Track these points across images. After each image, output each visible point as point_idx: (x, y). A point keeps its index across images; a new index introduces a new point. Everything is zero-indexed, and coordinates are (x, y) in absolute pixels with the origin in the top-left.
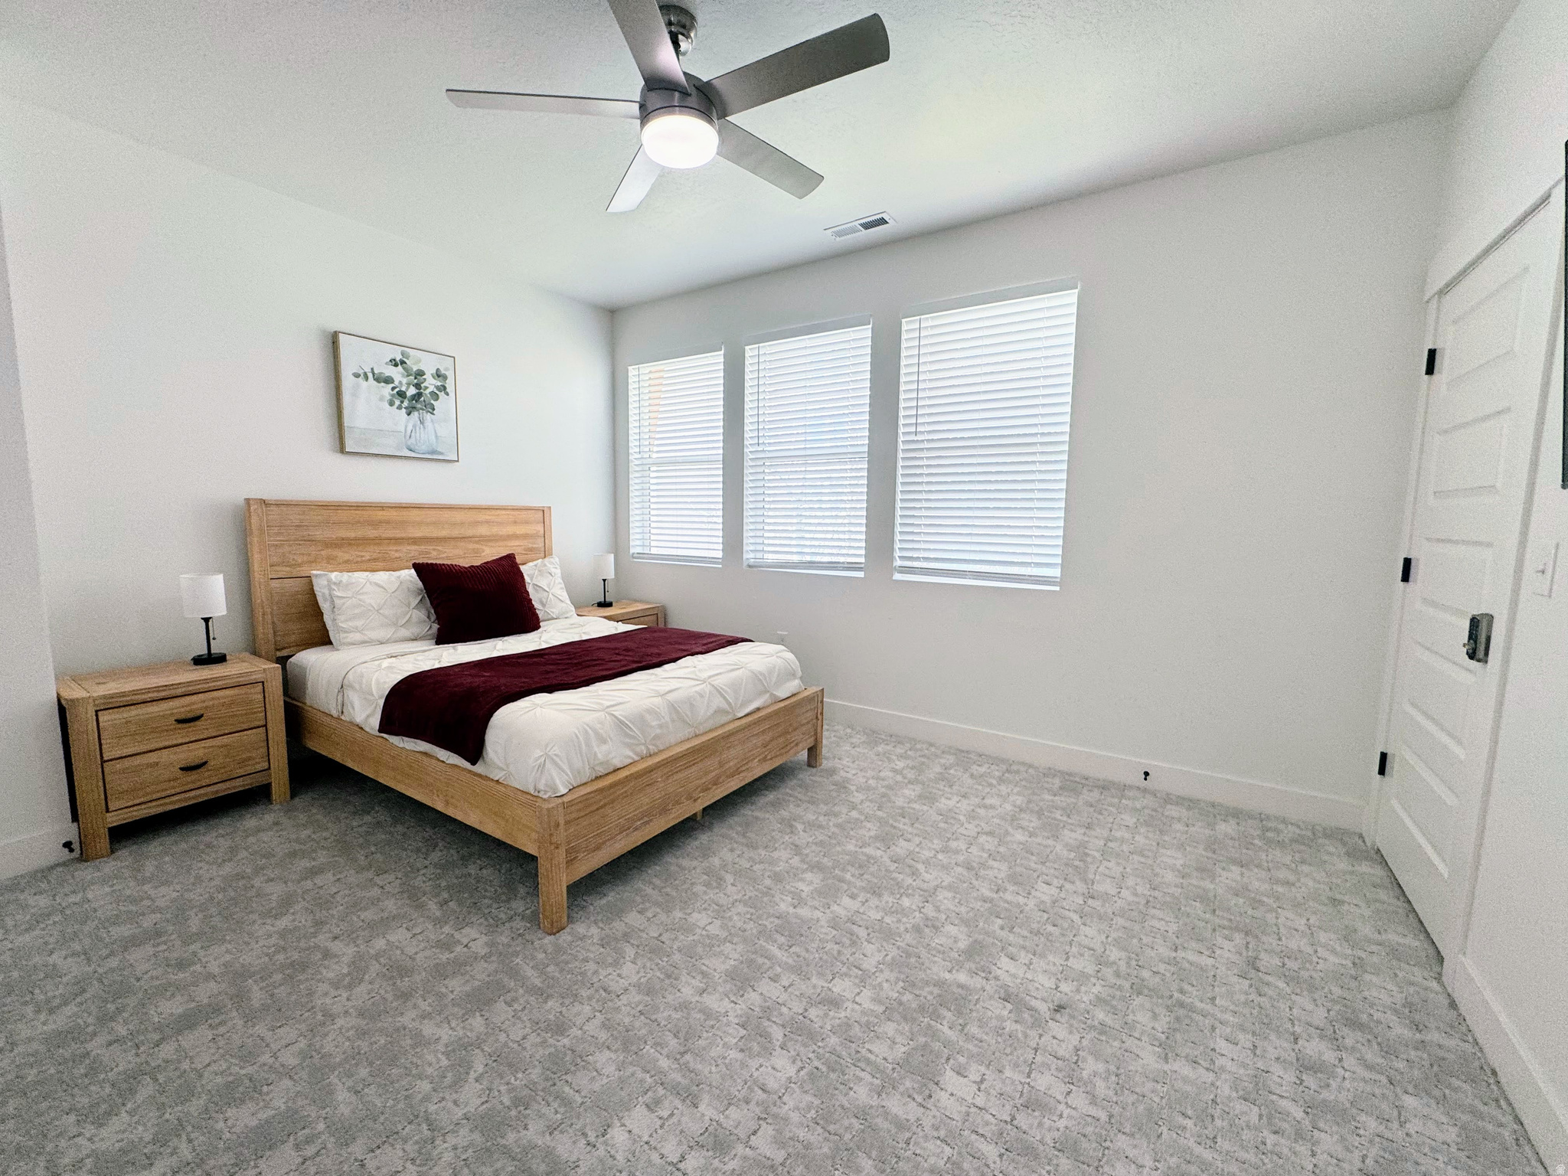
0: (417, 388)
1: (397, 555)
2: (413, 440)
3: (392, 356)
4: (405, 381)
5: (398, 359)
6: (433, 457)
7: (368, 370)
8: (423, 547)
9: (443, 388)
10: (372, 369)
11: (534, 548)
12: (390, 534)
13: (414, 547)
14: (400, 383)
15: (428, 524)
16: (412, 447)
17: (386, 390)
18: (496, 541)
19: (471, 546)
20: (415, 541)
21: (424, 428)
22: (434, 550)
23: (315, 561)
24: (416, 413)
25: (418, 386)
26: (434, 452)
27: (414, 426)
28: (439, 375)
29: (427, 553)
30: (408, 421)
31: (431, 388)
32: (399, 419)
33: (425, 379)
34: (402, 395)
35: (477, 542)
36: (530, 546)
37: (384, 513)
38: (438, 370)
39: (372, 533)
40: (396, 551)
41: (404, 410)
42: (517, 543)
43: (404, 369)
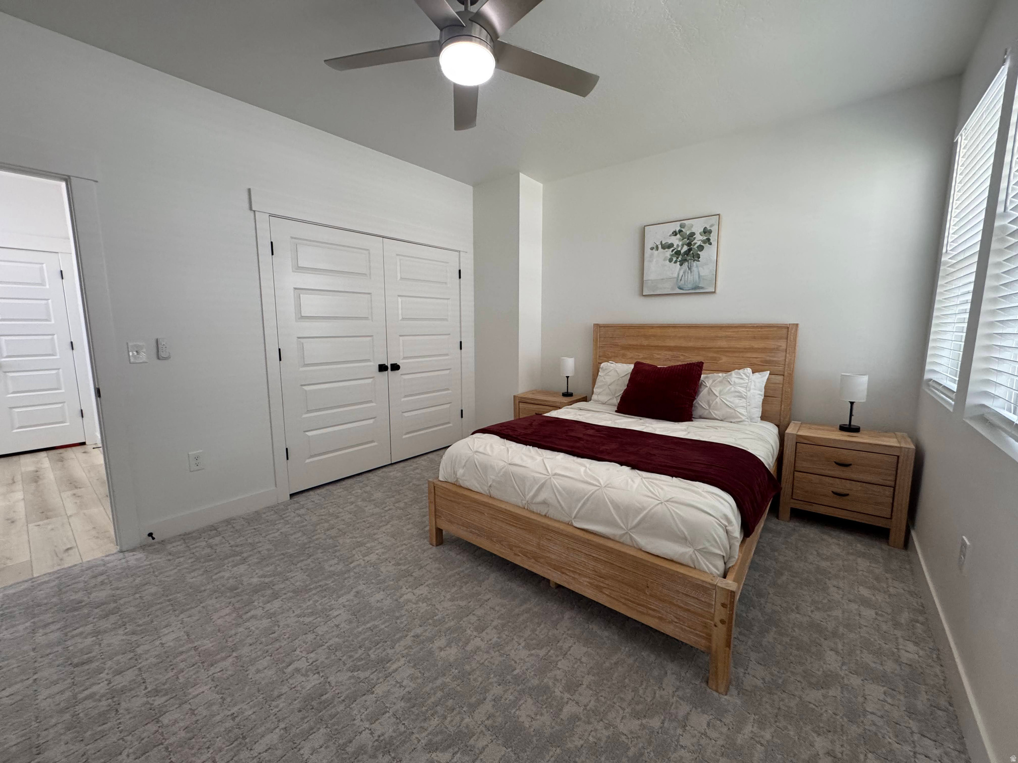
0: (688, 246)
1: (658, 356)
2: (682, 282)
3: (674, 230)
4: (680, 243)
5: (677, 230)
6: (696, 290)
7: (658, 243)
8: (675, 353)
9: (708, 241)
10: (661, 242)
11: (773, 361)
12: (656, 343)
13: (670, 353)
14: (678, 245)
15: (680, 338)
16: (681, 287)
17: (668, 253)
18: (734, 352)
19: (711, 355)
20: (670, 349)
21: (691, 272)
22: (682, 355)
23: (617, 357)
24: (686, 264)
25: (689, 244)
26: (697, 288)
27: (684, 272)
28: (706, 232)
29: (677, 357)
30: (680, 270)
31: (699, 243)
32: (675, 269)
33: (695, 238)
34: (678, 253)
35: (717, 352)
36: (768, 358)
37: (652, 330)
38: (705, 228)
39: (645, 343)
40: (658, 354)
41: (678, 263)
42: (754, 355)
43: (681, 236)
